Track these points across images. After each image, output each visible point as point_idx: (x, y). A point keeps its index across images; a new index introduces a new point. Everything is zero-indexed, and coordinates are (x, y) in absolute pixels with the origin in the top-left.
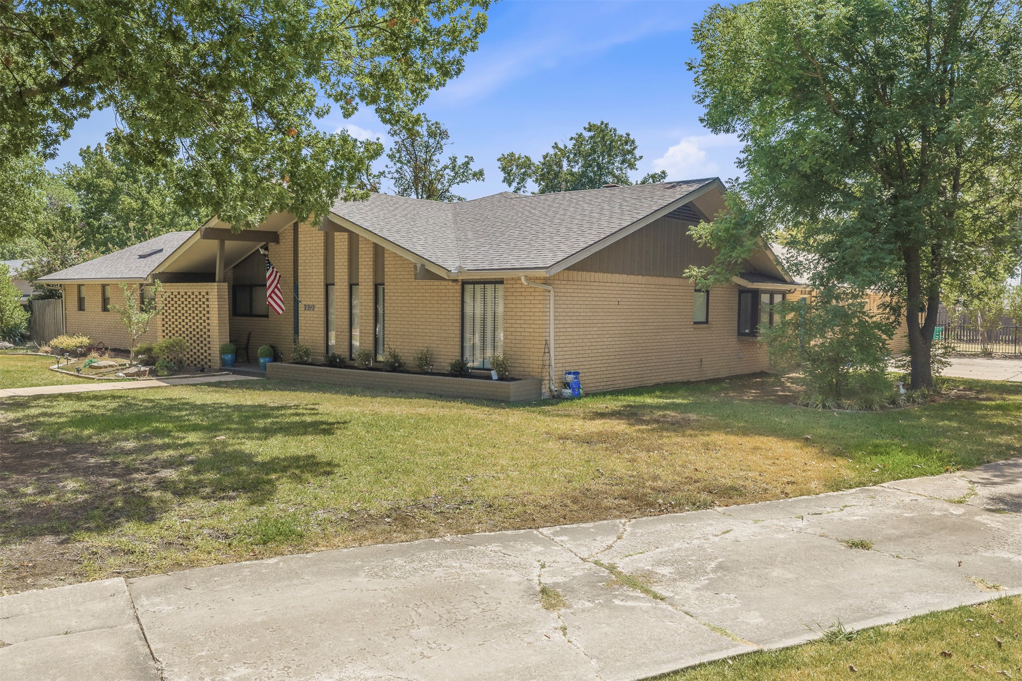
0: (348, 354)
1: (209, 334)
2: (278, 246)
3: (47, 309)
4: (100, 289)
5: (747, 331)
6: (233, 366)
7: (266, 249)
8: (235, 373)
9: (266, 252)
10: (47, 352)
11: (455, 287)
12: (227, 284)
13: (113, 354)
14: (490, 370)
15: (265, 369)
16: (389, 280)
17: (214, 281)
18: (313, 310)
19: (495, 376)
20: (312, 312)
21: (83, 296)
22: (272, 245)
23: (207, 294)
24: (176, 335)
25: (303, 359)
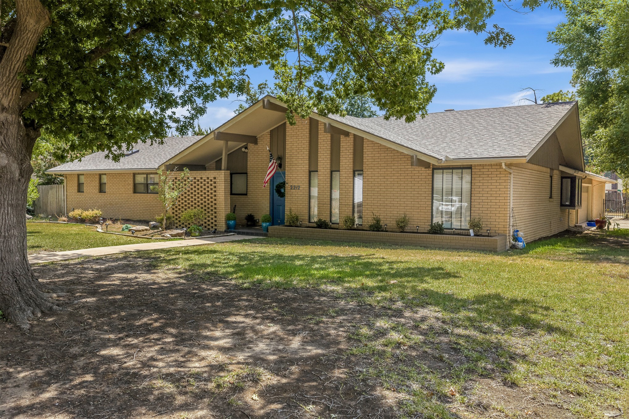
0: (329, 219)
1: (216, 206)
2: (256, 146)
3: (50, 192)
4: (98, 177)
5: (568, 203)
6: (235, 229)
7: (246, 148)
8: (239, 233)
9: (246, 151)
10: (64, 221)
11: (428, 172)
12: (229, 172)
13: (123, 222)
14: (469, 230)
15: (268, 231)
16: (367, 168)
17: (220, 169)
18: (299, 189)
19: (472, 234)
20: (297, 191)
21: (81, 182)
22: (251, 146)
23: (215, 178)
24: (191, 208)
25: (294, 222)
